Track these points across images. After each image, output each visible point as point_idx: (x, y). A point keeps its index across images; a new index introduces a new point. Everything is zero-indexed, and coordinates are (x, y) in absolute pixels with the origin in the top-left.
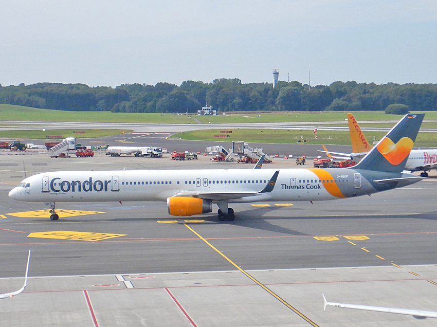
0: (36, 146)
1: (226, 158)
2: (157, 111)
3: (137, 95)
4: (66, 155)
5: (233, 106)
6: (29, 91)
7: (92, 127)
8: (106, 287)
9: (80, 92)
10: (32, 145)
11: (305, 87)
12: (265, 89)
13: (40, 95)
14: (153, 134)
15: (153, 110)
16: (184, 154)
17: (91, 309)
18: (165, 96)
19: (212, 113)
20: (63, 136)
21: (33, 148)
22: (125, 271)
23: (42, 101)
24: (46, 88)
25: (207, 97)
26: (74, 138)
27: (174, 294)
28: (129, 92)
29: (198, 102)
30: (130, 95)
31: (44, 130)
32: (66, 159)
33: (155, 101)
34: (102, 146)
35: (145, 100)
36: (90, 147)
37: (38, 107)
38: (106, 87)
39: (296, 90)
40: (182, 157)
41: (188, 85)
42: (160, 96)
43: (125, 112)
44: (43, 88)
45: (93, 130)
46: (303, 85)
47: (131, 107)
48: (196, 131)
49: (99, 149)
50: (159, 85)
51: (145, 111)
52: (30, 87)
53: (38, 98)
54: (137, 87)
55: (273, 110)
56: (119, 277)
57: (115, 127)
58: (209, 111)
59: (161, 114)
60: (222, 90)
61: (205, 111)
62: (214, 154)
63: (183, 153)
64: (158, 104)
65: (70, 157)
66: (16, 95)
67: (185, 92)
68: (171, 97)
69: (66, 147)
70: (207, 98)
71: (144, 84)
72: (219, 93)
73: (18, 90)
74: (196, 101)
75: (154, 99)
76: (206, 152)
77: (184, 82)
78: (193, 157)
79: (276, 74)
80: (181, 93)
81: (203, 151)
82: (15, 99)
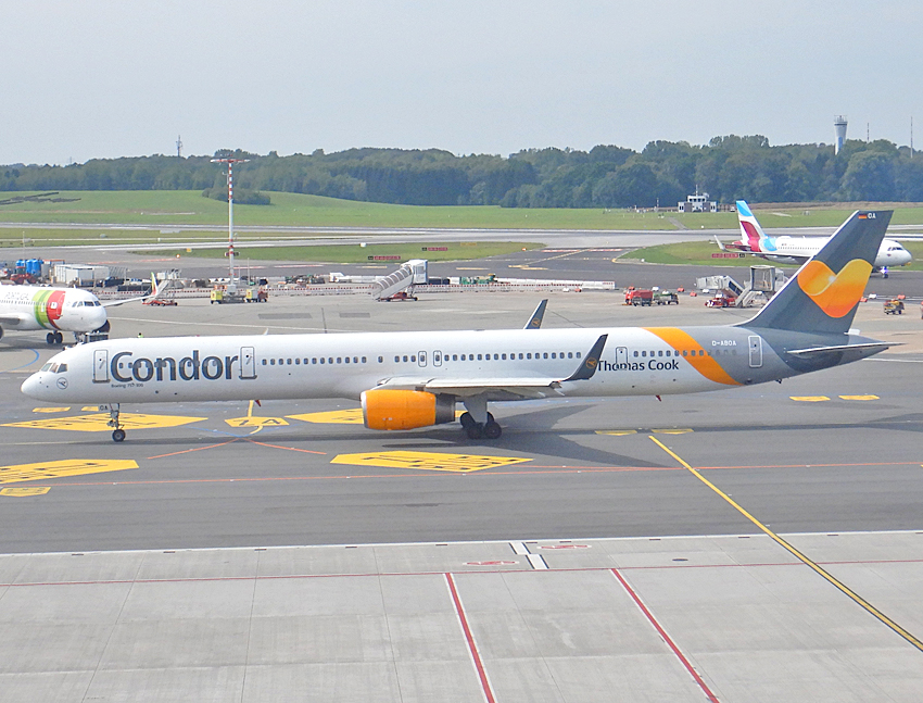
0: (347, 278)
1: (737, 301)
2: (594, 204)
3: (554, 170)
4: (408, 295)
5: (752, 192)
6: (332, 165)
7: (460, 238)
8: (491, 567)
9: (436, 166)
10: (340, 276)
11: (902, 152)
12: (820, 158)
13: (356, 173)
14: (586, 252)
15: (586, 201)
16: (651, 293)
17: (460, 611)
18: (609, 173)
19: (707, 207)
20: (403, 257)
21: (340, 282)
22: (529, 533)
23: (360, 185)
24: (367, 159)
25: (697, 174)
26: (424, 261)
27: (631, 583)
28: (537, 165)
29: (679, 185)
30: (539, 172)
31: (363, 245)
32: (408, 303)
33: (590, 184)
34: (481, 278)
35: (569, 181)
36: (458, 279)
37: (352, 197)
38: (491, 156)
39: (884, 157)
40: (647, 299)
41: (658, 150)
42: (600, 173)
43: (528, 206)
44: (361, 158)
45: (464, 244)
46: (897, 147)
47: (542, 196)
48: (675, 244)
49: (475, 282)
50: (599, 150)
51: (569, 204)
52: (334, 157)
53: (349, 180)
54: (553, 155)
55: (835, 200)
56: (518, 545)
57: (508, 237)
58: (701, 204)
59: (602, 210)
60: (728, 160)
61: (694, 204)
62: (712, 292)
63: (648, 290)
64: (596, 191)
65: (416, 299)
66: (305, 175)
67: (653, 164)
68: (622, 174)
69: (407, 280)
70: (698, 176)
71: (568, 149)
72: (723, 166)
73: (311, 164)
74: (676, 183)
75: (588, 180)
76: (695, 288)
77: (651, 144)
78: (670, 298)
79: (842, 125)
80: (644, 166)
81: (690, 287)
82: (306, 182)
